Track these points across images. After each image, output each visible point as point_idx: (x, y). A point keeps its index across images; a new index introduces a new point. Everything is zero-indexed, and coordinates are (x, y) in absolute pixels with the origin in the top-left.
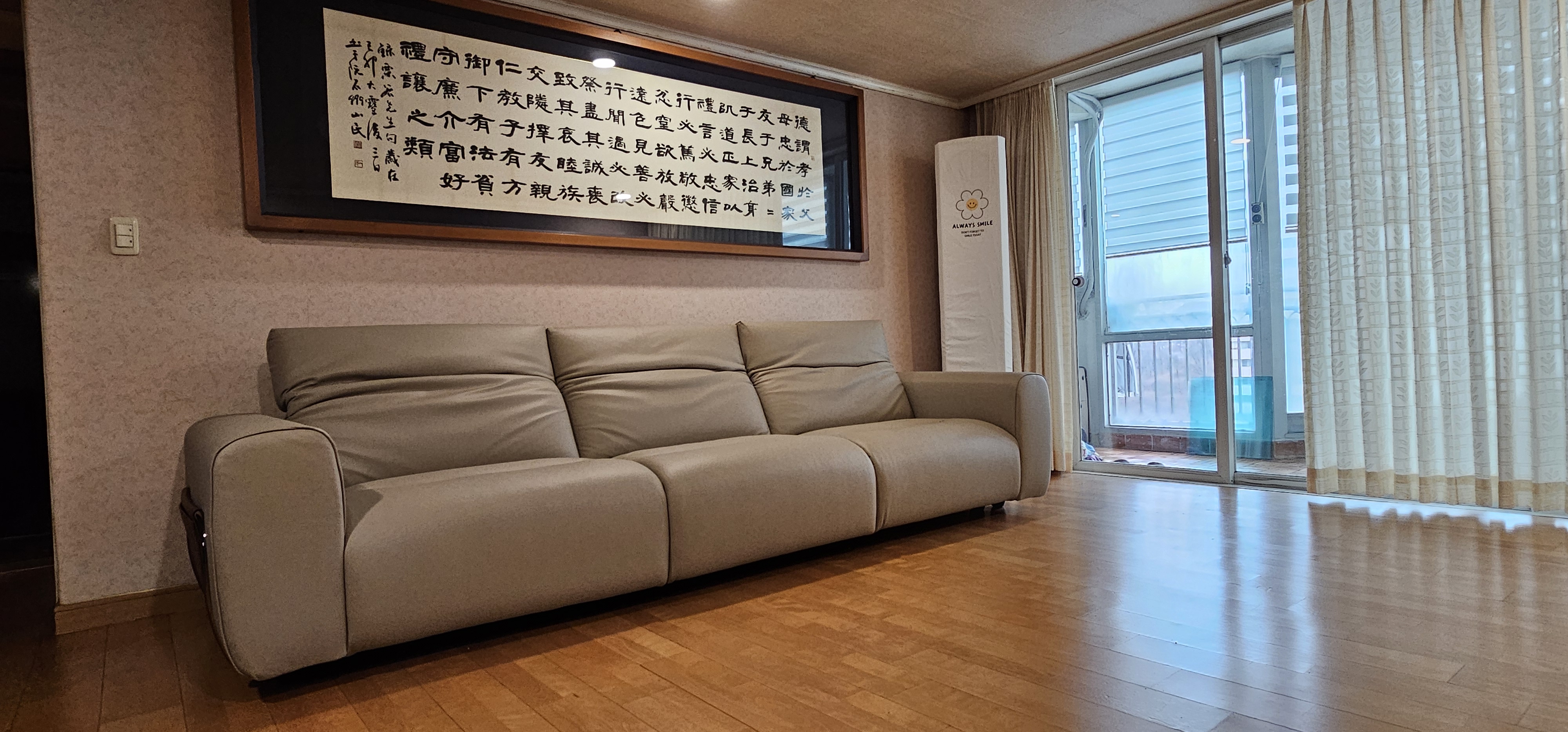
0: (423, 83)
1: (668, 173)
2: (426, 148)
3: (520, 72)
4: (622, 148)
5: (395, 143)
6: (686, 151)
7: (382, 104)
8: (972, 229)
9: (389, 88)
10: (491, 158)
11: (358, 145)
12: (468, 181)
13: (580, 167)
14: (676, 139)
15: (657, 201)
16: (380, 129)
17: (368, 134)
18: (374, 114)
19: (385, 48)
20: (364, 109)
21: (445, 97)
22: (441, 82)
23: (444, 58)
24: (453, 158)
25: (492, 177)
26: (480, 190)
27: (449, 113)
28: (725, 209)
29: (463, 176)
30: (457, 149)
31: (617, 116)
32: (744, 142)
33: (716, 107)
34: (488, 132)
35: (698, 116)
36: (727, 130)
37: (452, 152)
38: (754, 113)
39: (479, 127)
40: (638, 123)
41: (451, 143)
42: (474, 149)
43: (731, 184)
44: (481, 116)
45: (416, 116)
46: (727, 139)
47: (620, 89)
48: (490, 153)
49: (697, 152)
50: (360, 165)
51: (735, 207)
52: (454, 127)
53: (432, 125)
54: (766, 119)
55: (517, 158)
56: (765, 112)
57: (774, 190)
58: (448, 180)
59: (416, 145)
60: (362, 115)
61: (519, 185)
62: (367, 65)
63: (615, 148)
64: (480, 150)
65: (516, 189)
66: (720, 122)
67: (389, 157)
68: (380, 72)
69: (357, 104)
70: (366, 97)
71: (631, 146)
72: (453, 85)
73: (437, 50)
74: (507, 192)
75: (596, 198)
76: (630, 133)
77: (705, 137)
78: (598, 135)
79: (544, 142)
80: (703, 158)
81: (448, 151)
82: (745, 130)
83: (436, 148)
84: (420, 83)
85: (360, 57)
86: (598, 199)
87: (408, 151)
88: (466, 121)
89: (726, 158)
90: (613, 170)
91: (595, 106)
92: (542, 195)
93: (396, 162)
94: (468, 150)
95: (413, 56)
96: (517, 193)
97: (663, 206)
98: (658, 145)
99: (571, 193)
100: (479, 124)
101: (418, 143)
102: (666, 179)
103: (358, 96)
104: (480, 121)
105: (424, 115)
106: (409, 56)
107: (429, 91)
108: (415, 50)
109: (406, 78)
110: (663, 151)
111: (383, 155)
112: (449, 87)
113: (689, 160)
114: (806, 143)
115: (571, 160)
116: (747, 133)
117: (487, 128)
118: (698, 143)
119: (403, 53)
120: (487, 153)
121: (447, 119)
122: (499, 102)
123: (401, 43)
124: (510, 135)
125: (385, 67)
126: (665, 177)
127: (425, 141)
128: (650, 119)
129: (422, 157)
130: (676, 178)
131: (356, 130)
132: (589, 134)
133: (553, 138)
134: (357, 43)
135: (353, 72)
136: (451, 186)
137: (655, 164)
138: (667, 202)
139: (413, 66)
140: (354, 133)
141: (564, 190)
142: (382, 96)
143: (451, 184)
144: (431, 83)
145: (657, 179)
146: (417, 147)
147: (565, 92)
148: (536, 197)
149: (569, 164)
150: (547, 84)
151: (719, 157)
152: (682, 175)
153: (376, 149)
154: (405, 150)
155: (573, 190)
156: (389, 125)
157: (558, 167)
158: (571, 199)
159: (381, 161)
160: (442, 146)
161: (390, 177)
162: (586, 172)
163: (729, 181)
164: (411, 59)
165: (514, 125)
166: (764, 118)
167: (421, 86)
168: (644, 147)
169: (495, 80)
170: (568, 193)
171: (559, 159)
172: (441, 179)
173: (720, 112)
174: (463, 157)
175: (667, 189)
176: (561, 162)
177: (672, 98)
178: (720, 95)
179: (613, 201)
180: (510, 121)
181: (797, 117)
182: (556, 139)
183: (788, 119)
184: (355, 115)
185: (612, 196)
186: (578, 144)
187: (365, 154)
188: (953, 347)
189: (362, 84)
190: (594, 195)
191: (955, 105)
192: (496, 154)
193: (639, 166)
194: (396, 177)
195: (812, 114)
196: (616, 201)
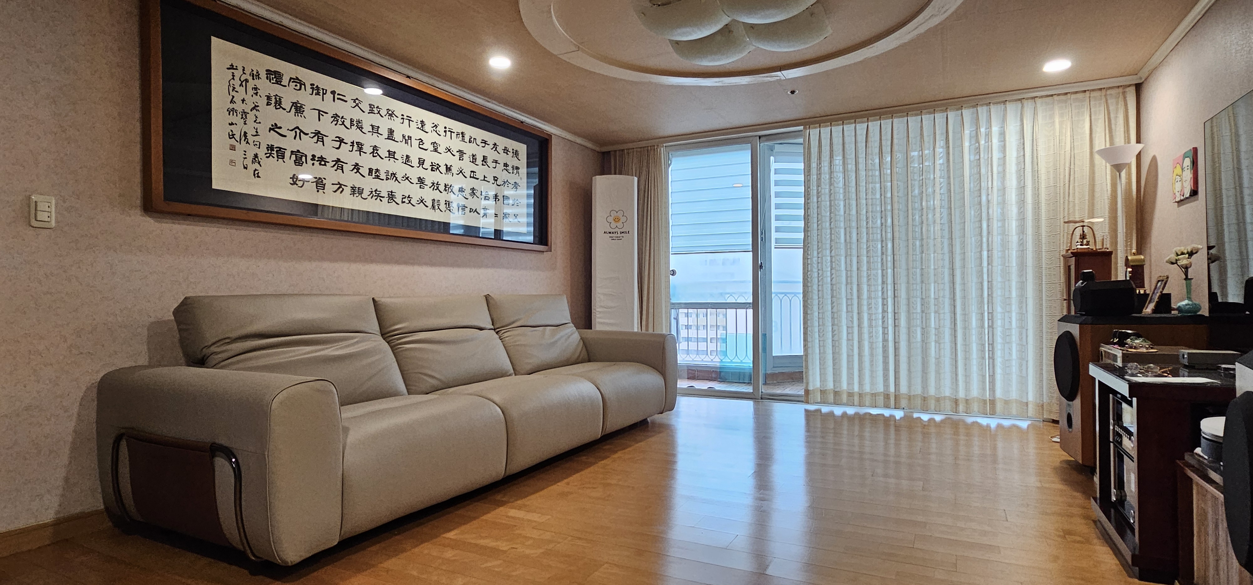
0: (280, 102)
1: (437, 184)
2: (281, 153)
3: (346, 101)
4: (410, 164)
5: (259, 148)
6: (448, 169)
7: (251, 117)
8: (616, 235)
9: (257, 104)
10: (325, 165)
11: (233, 148)
12: (309, 181)
13: (383, 176)
14: (443, 159)
15: (429, 204)
16: (249, 136)
17: (240, 140)
18: (245, 124)
19: (255, 73)
20: (237, 119)
21: (295, 115)
22: (293, 103)
23: (296, 86)
24: (299, 163)
25: (325, 179)
26: (317, 188)
27: (297, 128)
28: (470, 212)
29: (306, 177)
30: (302, 156)
31: (407, 139)
32: (483, 165)
33: (467, 139)
34: (323, 145)
35: (456, 144)
36: (473, 156)
37: (299, 158)
38: (488, 145)
39: (318, 141)
40: (420, 146)
41: (298, 151)
42: (314, 156)
43: (474, 194)
44: (319, 132)
45: (274, 128)
46: (473, 162)
47: (409, 120)
48: (324, 161)
49: (454, 170)
50: (234, 164)
51: (476, 210)
52: (300, 139)
53: (285, 136)
54: (496, 150)
55: (342, 165)
56: (495, 144)
57: (499, 200)
58: (295, 180)
59: (274, 150)
60: (236, 124)
61: (343, 186)
62: (241, 85)
63: (405, 163)
64: (318, 158)
65: (341, 189)
66: (470, 149)
67: (255, 159)
68: (251, 92)
69: (233, 115)
70: (240, 110)
71: (415, 163)
72: (301, 107)
73: (291, 78)
74: (335, 192)
75: (392, 199)
76: (415, 154)
77: (460, 160)
78: (395, 152)
79: (360, 155)
80: (458, 174)
81: (296, 157)
82: (484, 156)
83: (287, 154)
84: (278, 103)
85: (237, 78)
86: (394, 201)
87: (268, 155)
88: (309, 135)
89: (472, 176)
90: (403, 179)
91: (394, 131)
92: (357, 195)
93: (259, 163)
95: (274, 82)
96: (341, 192)
97: (433, 207)
98: (432, 163)
99: (376, 194)
100: (318, 138)
102: (436, 188)
103: (234, 108)
104: (319, 136)
105: (280, 128)
106: (272, 81)
107: (285, 109)
108: (275, 76)
109: (269, 98)
110: (435, 167)
111: (250, 156)
113: (450, 175)
114: (517, 168)
115: (377, 170)
116: (485, 158)
117: (323, 142)
118: (454, 162)
119: (267, 78)
120: (322, 160)
121: (296, 132)
122: (332, 122)
123: (267, 70)
124: (338, 148)
125: (255, 88)
126: (435, 186)
127: (280, 148)
128: (427, 145)
129: (278, 160)
130: (442, 188)
131: (232, 136)
132: (389, 151)
133: (366, 153)
134: (235, 67)
135: (231, 89)
136: (297, 185)
137: (430, 177)
138: (436, 204)
139: (274, 90)
140: (230, 138)
141: (372, 192)
142: (251, 111)
143: (297, 182)
144: (287, 105)
145: (430, 187)
146: (275, 152)
147: (375, 119)
148: (354, 196)
149: (376, 173)
150: (364, 112)
151: (468, 174)
152: (446, 186)
153: (245, 152)
154: (266, 154)
155: (377, 192)
156: (255, 133)
157: (369, 175)
158: (376, 199)
159: (248, 162)
160: (292, 152)
161: (254, 175)
162: (386, 180)
163: (473, 192)
164: (273, 83)
165: (341, 141)
166: (494, 149)
167: (279, 105)
168: (423, 164)
169: (330, 106)
170: (375, 194)
171: (369, 169)
172: (291, 178)
173: (470, 142)
174: (306, 163)
175: (436, 195)
176: (371, 170)
177: (441, 129)
178: (470, 131)
179: (403, 202)
180: (339, 138)
181: (513, 150)
182: (368, 153)
183: (508, 151)
184: (231, 124)
185: (403, 198)
186: (382, 159)
187: (238, 155)
188: (600, 312)
189: (238, 99)
190: (391, 196)
191: (598, 149)
192: (328, 162)
193: (420, 178)
194: (259, 175)
195: (522, 148)
196: (405, 202)
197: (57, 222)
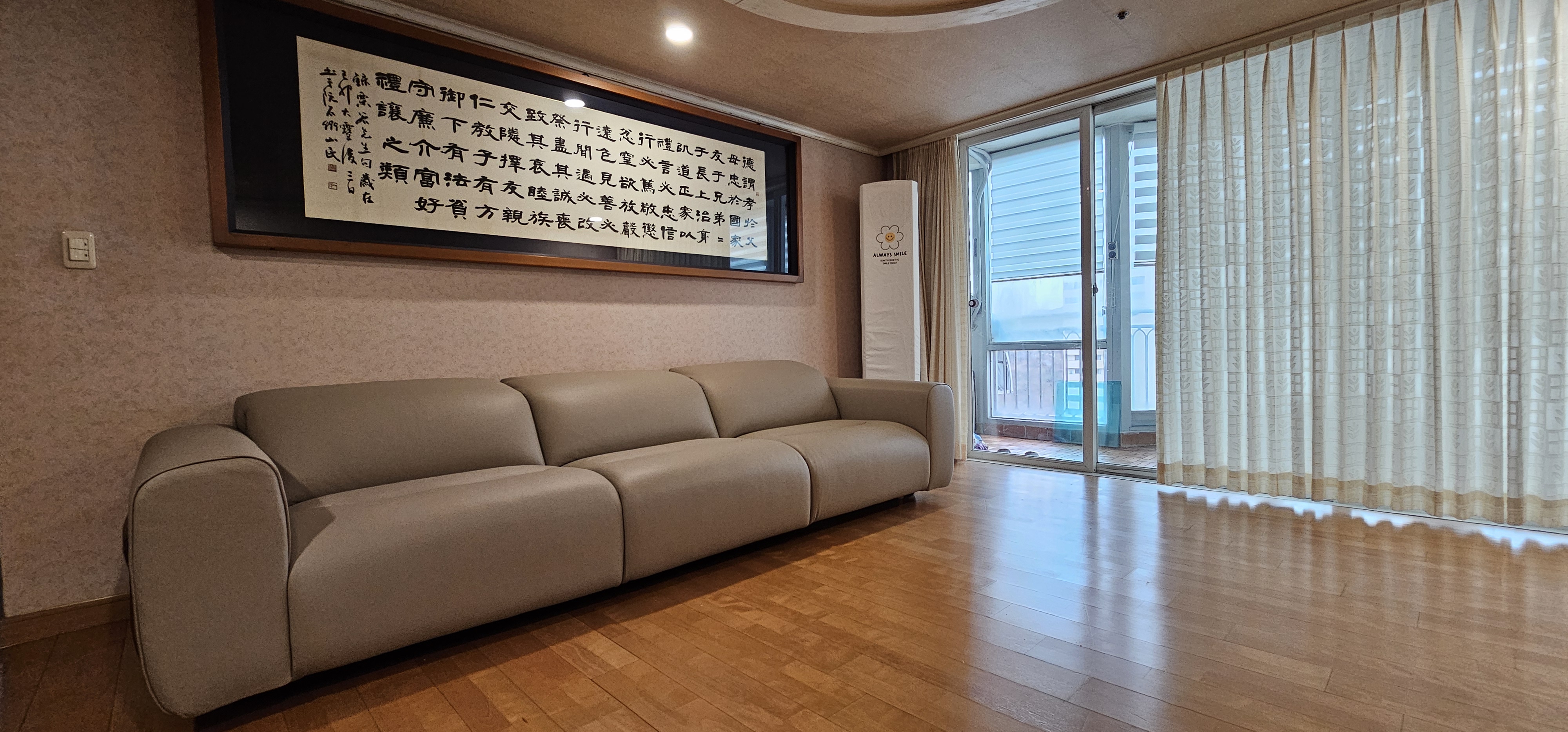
0: (398, 112)
1: (630, 204)
2: (401, 173)
3: (493, 107)
4: (590, 180)
5: (370, 167)
6: (647, 185)
7: (357, 130)
9: (364, 115)
10: (465, 185)
11: (333, 168)
12: (443, 205)
13: (550, 195)
14: (638, 173)
15: (619, 228)
16: (355, 154)
17: (343, 159)
18: (349, 139)
19: (360, 78)
20: (338, 134)
21: (420, 126)
22: (416, 112)
23: (420, 91)
24: (427, 183)
25: (465, 202)
26: (454, 213)
27: (424, 141)
28: (681, 236)
29: (438, 201)
30: (431, 175)
31: (584, 150)
32: (698, 178)
33: (674, 146)
34: (462, 161)
35: (658, 154)
36: (684, 167)
37: (427, 177)
38: (707, 153)
39: (453, 156)
40: (604, 158)
41: (426, 169)
42: (448, 175)
43: (686, 214)
44: (455, 146)
45: (391, 143)
46: (683, 175)
47: (587, 127)
48: (463, 180)
49: (656, 186)
50: (335, 187)
51: (689, 234)
52: (428, 154)
53: (407, 152)
54: (718, 159)
55: (490, 185)
56: (716, 152)
57: (724, 220)
58: (422, 204)
59: (391, 170)
60: (336, 140)
61: (491, 210)
62: (342, 93)
63: (583, 179)
64: (454, 176)
65: (489, 213)
66: (677, 159)
67: (364, 181)
68: (355, 100)
69: (331, 129)
70: (340, 123)
71: (597, 178)
72: (428, 116)
73: (412, 82)
74: (480, 217)
75: (565, 224)
76: (597, 167)
77: (664, 172)
78: (566, 167)
79: (516, 171)
80: (661, 191)
81: (423, 177)
82: (699, 167)
83: (411, 173)
84: (395, 113)
85: (335, 85)
86: (567, 225)
87: (383, 175)
88: (441, 150)
89: (682, 191)
90: (580, 199)
91: (564, 141)
92: (513, 220)
93: (371, 185)
94: (442, 176)
95: (388, 87)
96: (489, 217)
97: (626, 232)
98: (622, 178)
99: (541, 219)
100: (454, 153)
101: (393, 169)
102: (628, 208)
103: (332, 122)
104: (455, 150)
105: (399, 142)
106: (385, 87)
107: (404, 120)
108: (391, 81)
109: (381, 107)
110: (626, 183)
111: (358, 178)
112: (424, 118)
113: (649, 192)
114: (751, 181)
115: (541, 189)
116: (701, 170)
117: (461, 157)
118: (657, 177)
119: (378, 83)
120: (460, 180)
121: (422, 147)
122: (473, 133)
123: (377, 74)
124: (483, 164)
125: (360, 96)
126: (628, 206)
127: (400, 167)
128: (615, 155)
129: (397, 181)
130: (638, 208)
131: (331, 154)
132: (558, 165)
133: (524, 169)
134: (332, 72)
135: (327, 98)
136: (426, 210)
137: (619, 195)
138: (629, 228)
139: (389, 97)
140: (329, 157)
141: (534, 216)
142: (357, 123)
143: (426, 207)
144: (407, 112)
145: (620, 208)
146: (392, 172)
147: (536, 127)
148: (508, 221)
149: (539, 192)
150: (519, 119)
151: (676, 190)
152: (643, 205)
153: (350, 172)
154: (380, 174)
155: (543, 216)
156: (364, 150)
157: (529, 195)
158: (541, 224)
159: (356, 184)
160: (417, 171)
161: (364, 199)
162: (555, 200)
163: (684, 212)
164: (386, 89)
165: (487, 155)
166: (716, 158)
167: (396, 115)
168: (609, 179)
169: (468, 113)
170: (538, 219)
171: (530, 188)
172: (416, 202)
173: (678, 151)
174: (438, 183)
175: (629, 217)
176: (532, 190)
177: (634, 136)
178: (677, 136)
179: (580, 227)
180: (484, 151)
181: (744, 158)
182: (527, 169)
183: (736, 159)
184: (330, 140)
185: (580, 222)
186: (549, 175)
187: (340, 177)
188: (871, 356)
189: (337, 109)
190: (563, 220)
191: (876, 153)
192: (470, 181)
193: (605, 196)
194: (371, 199)
195: (759, 156)
196: (583, 227)
197: (99, 260)
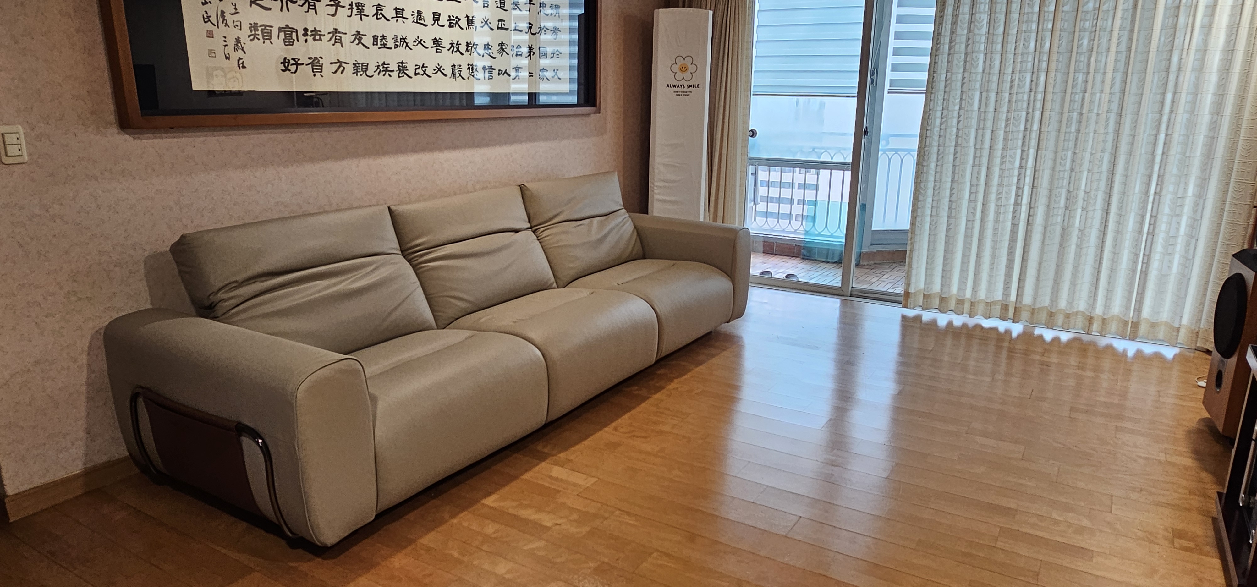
1: (457, 44)
2: (267, 34)
4: (422, 22)
5: (241, 29)
6: (470, 21)
8: (682, 89)
10: (320, 39)
11: (210, 35)
12: (303, 64)
13: (390, 44)
15: (448, 72)
16: (227, 16)
17: (218, 23)
24: (289, 42)
25: (321, 58)
26: (313, 72)
28: (499, 74)
29: (299, 60)
30: (292, 32)
34: (315, 12)
37: (289, 36)
39: (308, 8)
41: (287, 26)
42: (306, 30)
43: (504, 50)
46: (500, 8)
48: (318, 35)
49: (478, 22)
50: (213, 55)
51: (506, 72)
52: (288, 10)
53: (270, 9)
55: (341, 37)
57: (534, 53)
58: (286, 64)
59: (258, 30)
60: (210, 3)
61: (343, 65)
63: (417, 22)
64: (311, 31)
65: (342, 68)
67: (237, 45)
71: (429, 19)
74: (336, 72)
75: (404, 72)
76: (428, 7)
77: (484, 7)
78: (403, 10)
79: (361, 19)
80: (482, 27)
81: (285, 35)
83: (275, 32)
86: (406, 74)
87: (252, 37)
88: (298, 3)
89: (500, 26)
90: (415, 44)
92: (361, 73)
93: (243, 49)
94: (301, 32)
96: (342, 73)
97: (453, 74)
98: (449, 17)
99: (384, 69)
100: (309, 5)
101: (260, 29)
102: (455, 49)
104: (309, 2)
110: (453, 22)
111: (232, 43)
113: (472, 30)
114: (557, 7)
115: (384, 37)
117: (315, 9)
118: (479, 12)
120: (316, 34)
121: (282, 2)
124: (333, 15)
126: (455, 47)
127: (266, 26)
129: (264, 43)
130: (463, 48)
131: (207, 19)
132: (396, 9)
133: (368, 16)
136: (290, 70)
137: (448, 35)
138: (456, 71)
140: (205, 22)
141: (378, 66)
143: (290, 67)
145: (449, 50)
146: (259, 32)
148: (357, 75)
149: (382, 40)
151: (494, 25)
152: (468, 45)
153: (225, 37)
154: (249, 36)
155: (385, 66)
156: (234, 11)
157: (374, 45)
158: (384, 75)
159: (230, 49)
160: (280, 30)
161: (239, 65)
162: (395, 48)
163: (502, 48)
165: (337, 4)
168: (439, 20)
170: (382, 69)
171: (374, 36)
172: (282, 63)
174: (298, 41)
175: (456, 59)
176: (375, 38)
179: (416, 74)
182: (371, 15)
184: (205, 3)
185: (416, 69)
186: (388, 20)
187: (217, 43)
190: (402, 68)
192: (324, 35)
193: (435, 39)
194: (244, 65)
196: (418, 73)
197: (30, 154)
